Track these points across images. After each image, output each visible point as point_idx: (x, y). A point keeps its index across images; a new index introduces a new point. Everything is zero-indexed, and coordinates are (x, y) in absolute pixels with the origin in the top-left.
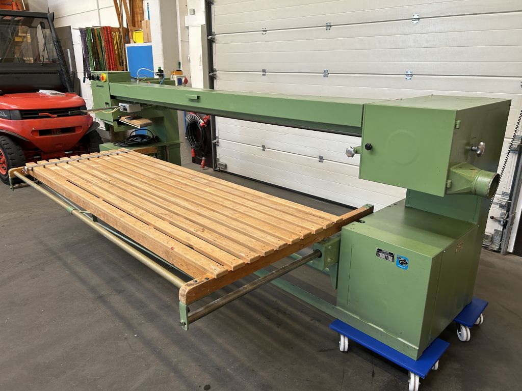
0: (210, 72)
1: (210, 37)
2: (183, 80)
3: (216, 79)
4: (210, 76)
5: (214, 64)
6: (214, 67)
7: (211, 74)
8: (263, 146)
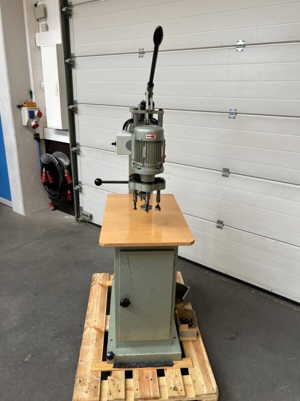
0: (69, 105)
1: (67, 61)
2: (36, 113)
3: (77, 113)
4: (69, 110)
5: (75, 95)
6: (75, 98)
7: (71, 107)
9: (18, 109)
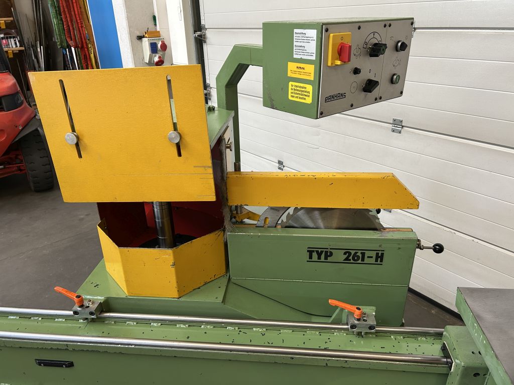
0: (195, 32)
2: (159, 46)
3: (205, 42)
4: (196, 38)
5: (202, 18)
6: (203, 22)
7: (199, 33)
8: (280, 163)
9: (139, 42)
